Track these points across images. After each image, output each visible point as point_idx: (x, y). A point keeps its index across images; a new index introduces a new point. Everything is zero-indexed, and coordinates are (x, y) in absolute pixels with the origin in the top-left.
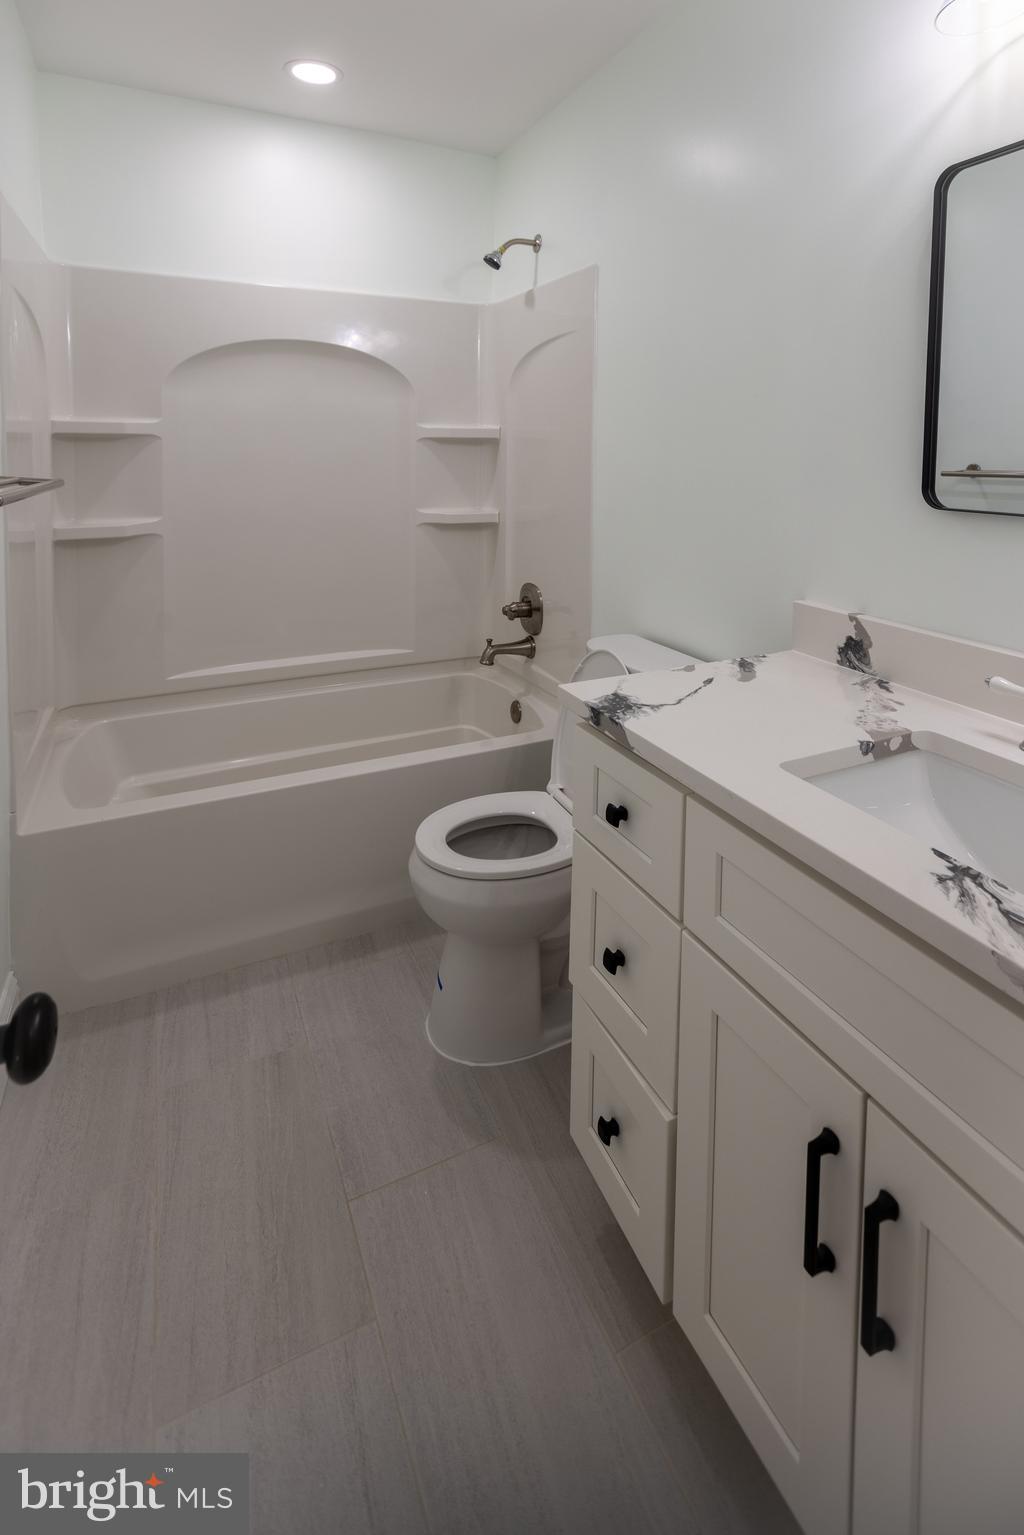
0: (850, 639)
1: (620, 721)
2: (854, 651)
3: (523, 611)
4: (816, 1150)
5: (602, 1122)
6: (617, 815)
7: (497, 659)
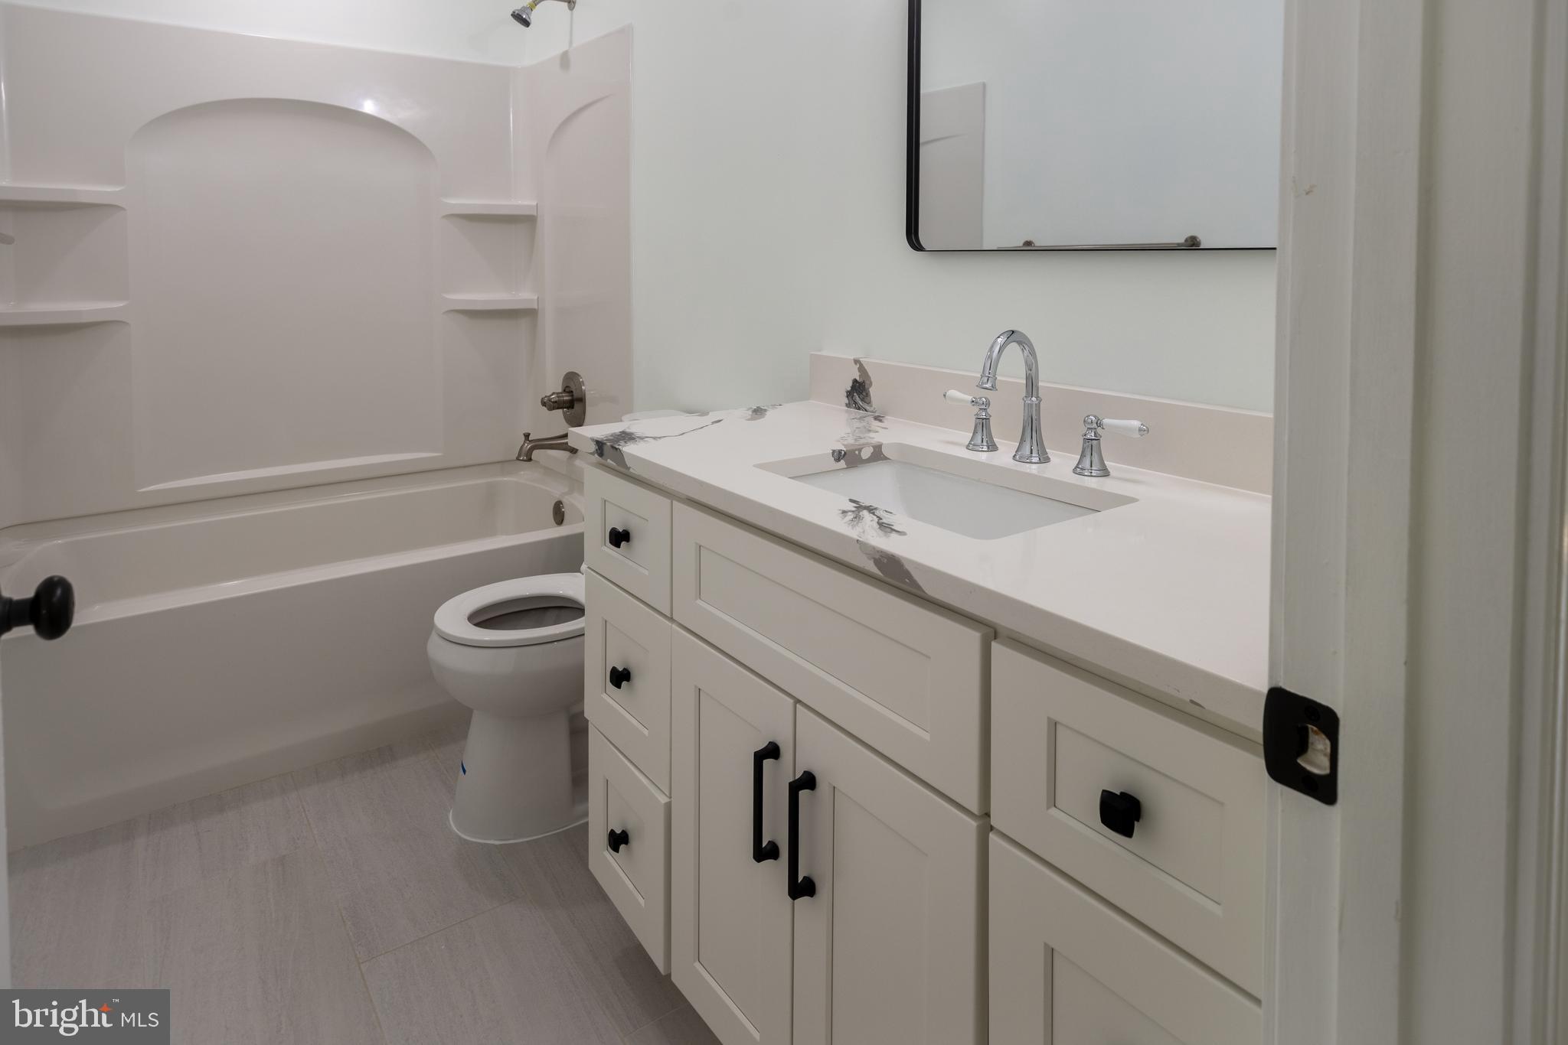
0: (855, 381)
1: (620, 447)
2: (859, 392)
3: (564, 402)
4: (760, 757)
5: (612, 833)
6: (619, 538)
7: (536, 454)
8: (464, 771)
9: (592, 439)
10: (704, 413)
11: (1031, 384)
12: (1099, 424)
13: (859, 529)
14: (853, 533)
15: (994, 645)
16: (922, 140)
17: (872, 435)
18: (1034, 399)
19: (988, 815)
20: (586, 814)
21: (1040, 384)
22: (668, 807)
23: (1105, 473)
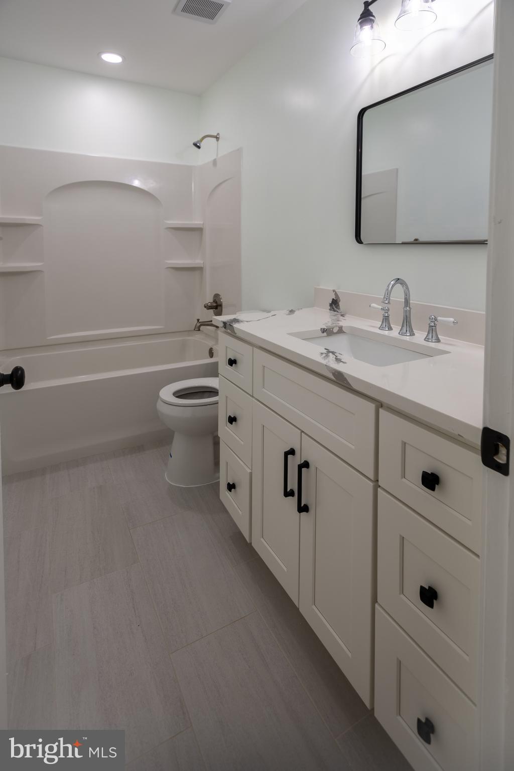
0: (333, 299)
1: (233, 325)
2: (334, 304)
3: (214, 306)
4: (287, 454)
5: (229, 484)
6: (232, 362)
7: (202, 328)
8: (171, 456)
9: (222, 321)
10: (269, 312)
11: (407, 302)
12: (436, 320)
13: (327, 361)
14: (324, 362)
15: (381, 410)
16: (362, 196)
17: (339, 322)
18: (408, 308)
19: (378, 481)
20: (219, 478)
21: (411, 302)
22: (251, 474)
23: (438, 341)
